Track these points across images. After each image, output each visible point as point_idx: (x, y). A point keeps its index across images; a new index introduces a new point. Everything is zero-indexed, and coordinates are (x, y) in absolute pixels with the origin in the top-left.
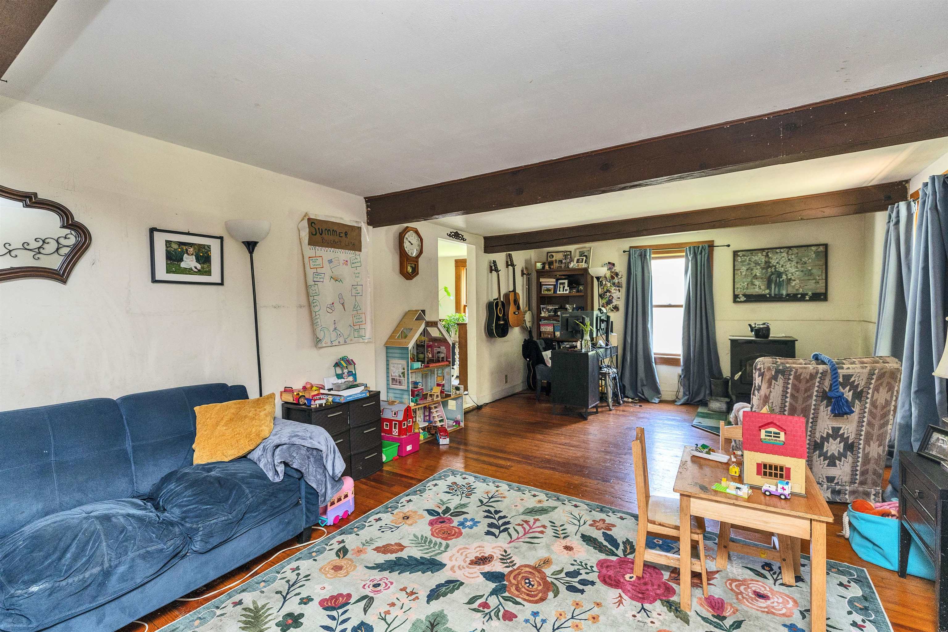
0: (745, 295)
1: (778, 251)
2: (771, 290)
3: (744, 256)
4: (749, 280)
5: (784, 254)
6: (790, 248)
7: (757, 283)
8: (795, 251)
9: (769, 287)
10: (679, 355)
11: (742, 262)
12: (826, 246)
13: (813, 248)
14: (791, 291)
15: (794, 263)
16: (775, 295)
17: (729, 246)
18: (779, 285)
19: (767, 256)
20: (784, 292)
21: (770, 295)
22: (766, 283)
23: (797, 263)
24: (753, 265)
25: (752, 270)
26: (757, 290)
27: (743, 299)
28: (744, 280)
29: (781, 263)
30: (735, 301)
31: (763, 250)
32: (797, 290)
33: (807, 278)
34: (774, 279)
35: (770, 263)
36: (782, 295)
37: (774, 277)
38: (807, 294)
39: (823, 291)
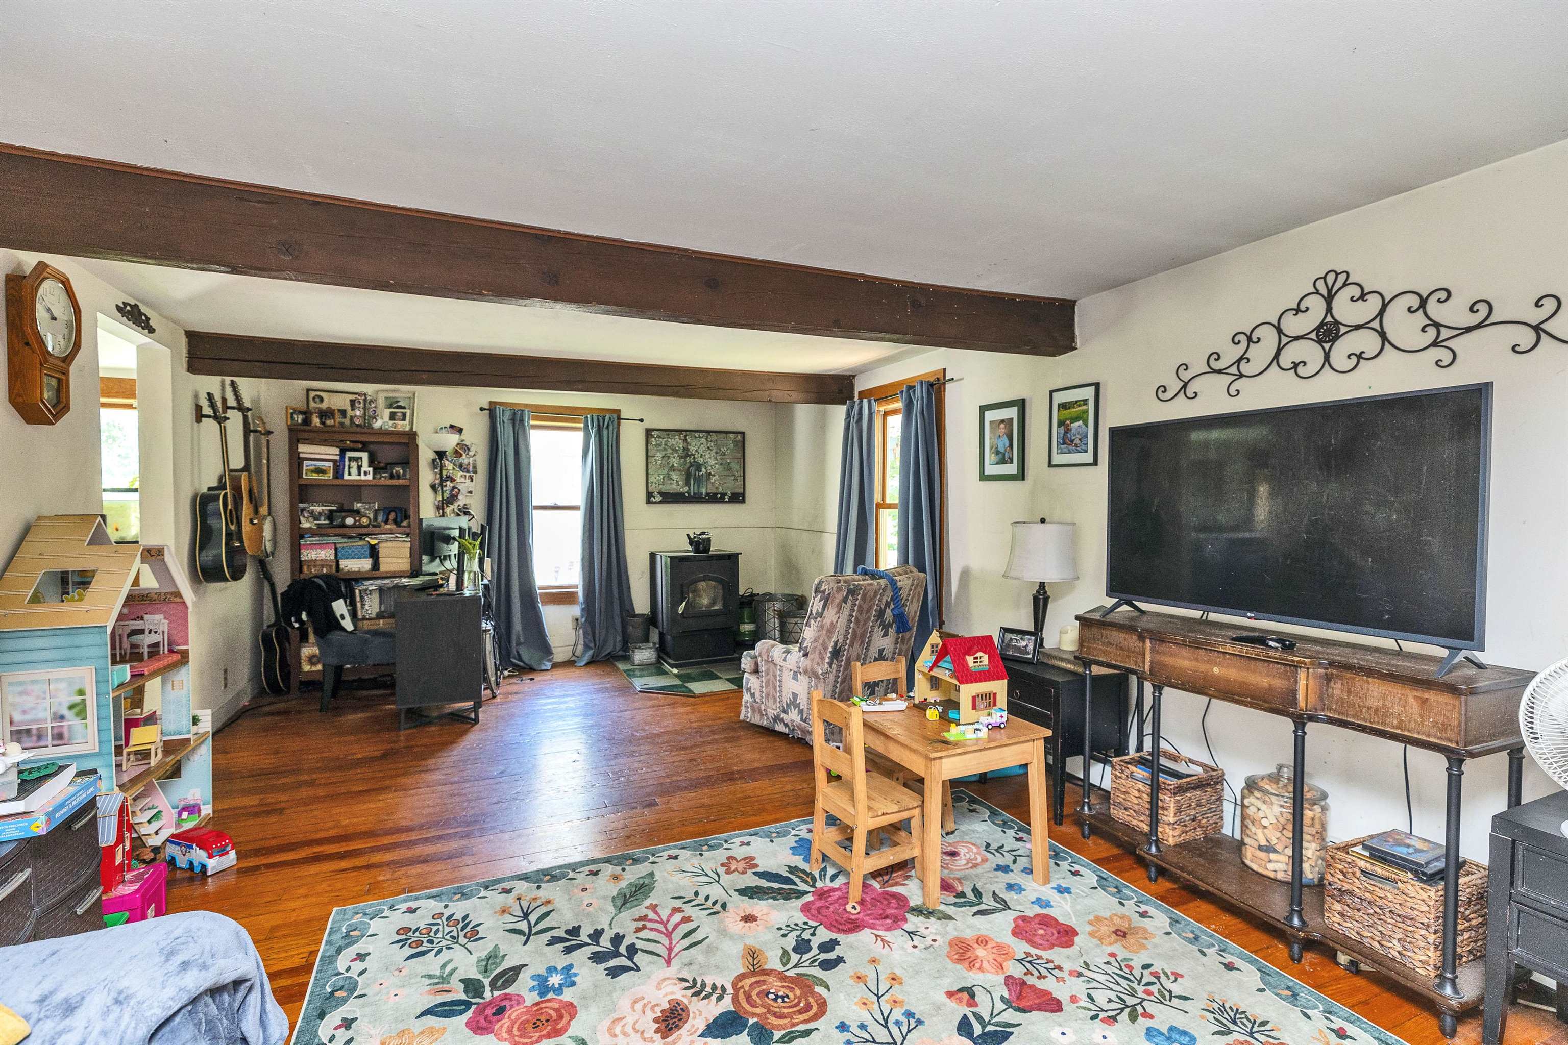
0: (660, 493)
1: (697, 435)
2: (689, 488)
3: (659, 437)
4: (665, 471)
5: (703, 440)
6: (708, 432)
7: (675, 476)
8: (714, 437)
9: (687, 483)
10: (576, 587)
11: (658, 445)
12: (743, 434)
13: (732, 436)
14: (711, 490)
15: (713, 453)
16: (694, 494)
17: (642, 420)
18: (698, 480)
19: (685, 440)
20: (704, 491)
21: (689, 494)
22: (684, 477)
23: (716, 453)
24: (670, 451)
25: (669, 457)
26: (674, 486)
27: (658, 498)
28: (660, 472)
29: (701, 452)
30: (649, 502)
31: (680, 431)
32: (717, 488)
33: (726, 473)
34: (693, 472)
35: (688, 450)
36: (702, 494)
37: (692, 469)
38: (726, 494)
39: (742, 491)
